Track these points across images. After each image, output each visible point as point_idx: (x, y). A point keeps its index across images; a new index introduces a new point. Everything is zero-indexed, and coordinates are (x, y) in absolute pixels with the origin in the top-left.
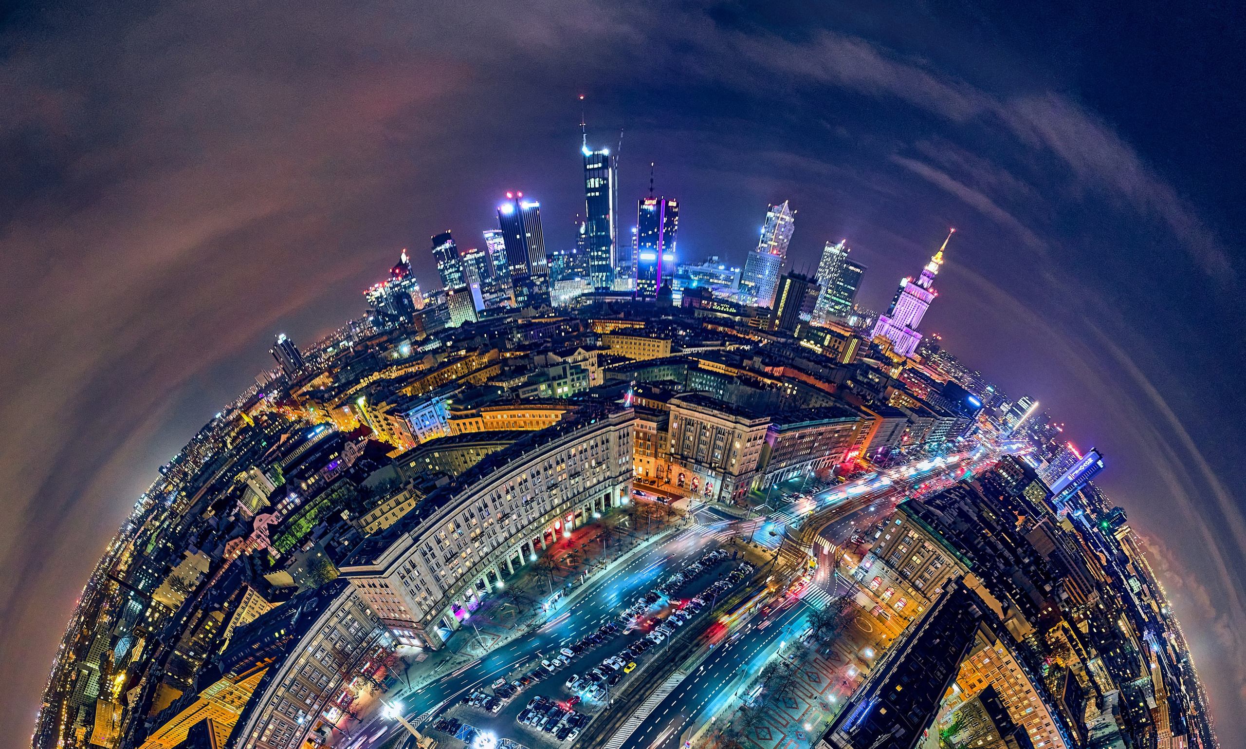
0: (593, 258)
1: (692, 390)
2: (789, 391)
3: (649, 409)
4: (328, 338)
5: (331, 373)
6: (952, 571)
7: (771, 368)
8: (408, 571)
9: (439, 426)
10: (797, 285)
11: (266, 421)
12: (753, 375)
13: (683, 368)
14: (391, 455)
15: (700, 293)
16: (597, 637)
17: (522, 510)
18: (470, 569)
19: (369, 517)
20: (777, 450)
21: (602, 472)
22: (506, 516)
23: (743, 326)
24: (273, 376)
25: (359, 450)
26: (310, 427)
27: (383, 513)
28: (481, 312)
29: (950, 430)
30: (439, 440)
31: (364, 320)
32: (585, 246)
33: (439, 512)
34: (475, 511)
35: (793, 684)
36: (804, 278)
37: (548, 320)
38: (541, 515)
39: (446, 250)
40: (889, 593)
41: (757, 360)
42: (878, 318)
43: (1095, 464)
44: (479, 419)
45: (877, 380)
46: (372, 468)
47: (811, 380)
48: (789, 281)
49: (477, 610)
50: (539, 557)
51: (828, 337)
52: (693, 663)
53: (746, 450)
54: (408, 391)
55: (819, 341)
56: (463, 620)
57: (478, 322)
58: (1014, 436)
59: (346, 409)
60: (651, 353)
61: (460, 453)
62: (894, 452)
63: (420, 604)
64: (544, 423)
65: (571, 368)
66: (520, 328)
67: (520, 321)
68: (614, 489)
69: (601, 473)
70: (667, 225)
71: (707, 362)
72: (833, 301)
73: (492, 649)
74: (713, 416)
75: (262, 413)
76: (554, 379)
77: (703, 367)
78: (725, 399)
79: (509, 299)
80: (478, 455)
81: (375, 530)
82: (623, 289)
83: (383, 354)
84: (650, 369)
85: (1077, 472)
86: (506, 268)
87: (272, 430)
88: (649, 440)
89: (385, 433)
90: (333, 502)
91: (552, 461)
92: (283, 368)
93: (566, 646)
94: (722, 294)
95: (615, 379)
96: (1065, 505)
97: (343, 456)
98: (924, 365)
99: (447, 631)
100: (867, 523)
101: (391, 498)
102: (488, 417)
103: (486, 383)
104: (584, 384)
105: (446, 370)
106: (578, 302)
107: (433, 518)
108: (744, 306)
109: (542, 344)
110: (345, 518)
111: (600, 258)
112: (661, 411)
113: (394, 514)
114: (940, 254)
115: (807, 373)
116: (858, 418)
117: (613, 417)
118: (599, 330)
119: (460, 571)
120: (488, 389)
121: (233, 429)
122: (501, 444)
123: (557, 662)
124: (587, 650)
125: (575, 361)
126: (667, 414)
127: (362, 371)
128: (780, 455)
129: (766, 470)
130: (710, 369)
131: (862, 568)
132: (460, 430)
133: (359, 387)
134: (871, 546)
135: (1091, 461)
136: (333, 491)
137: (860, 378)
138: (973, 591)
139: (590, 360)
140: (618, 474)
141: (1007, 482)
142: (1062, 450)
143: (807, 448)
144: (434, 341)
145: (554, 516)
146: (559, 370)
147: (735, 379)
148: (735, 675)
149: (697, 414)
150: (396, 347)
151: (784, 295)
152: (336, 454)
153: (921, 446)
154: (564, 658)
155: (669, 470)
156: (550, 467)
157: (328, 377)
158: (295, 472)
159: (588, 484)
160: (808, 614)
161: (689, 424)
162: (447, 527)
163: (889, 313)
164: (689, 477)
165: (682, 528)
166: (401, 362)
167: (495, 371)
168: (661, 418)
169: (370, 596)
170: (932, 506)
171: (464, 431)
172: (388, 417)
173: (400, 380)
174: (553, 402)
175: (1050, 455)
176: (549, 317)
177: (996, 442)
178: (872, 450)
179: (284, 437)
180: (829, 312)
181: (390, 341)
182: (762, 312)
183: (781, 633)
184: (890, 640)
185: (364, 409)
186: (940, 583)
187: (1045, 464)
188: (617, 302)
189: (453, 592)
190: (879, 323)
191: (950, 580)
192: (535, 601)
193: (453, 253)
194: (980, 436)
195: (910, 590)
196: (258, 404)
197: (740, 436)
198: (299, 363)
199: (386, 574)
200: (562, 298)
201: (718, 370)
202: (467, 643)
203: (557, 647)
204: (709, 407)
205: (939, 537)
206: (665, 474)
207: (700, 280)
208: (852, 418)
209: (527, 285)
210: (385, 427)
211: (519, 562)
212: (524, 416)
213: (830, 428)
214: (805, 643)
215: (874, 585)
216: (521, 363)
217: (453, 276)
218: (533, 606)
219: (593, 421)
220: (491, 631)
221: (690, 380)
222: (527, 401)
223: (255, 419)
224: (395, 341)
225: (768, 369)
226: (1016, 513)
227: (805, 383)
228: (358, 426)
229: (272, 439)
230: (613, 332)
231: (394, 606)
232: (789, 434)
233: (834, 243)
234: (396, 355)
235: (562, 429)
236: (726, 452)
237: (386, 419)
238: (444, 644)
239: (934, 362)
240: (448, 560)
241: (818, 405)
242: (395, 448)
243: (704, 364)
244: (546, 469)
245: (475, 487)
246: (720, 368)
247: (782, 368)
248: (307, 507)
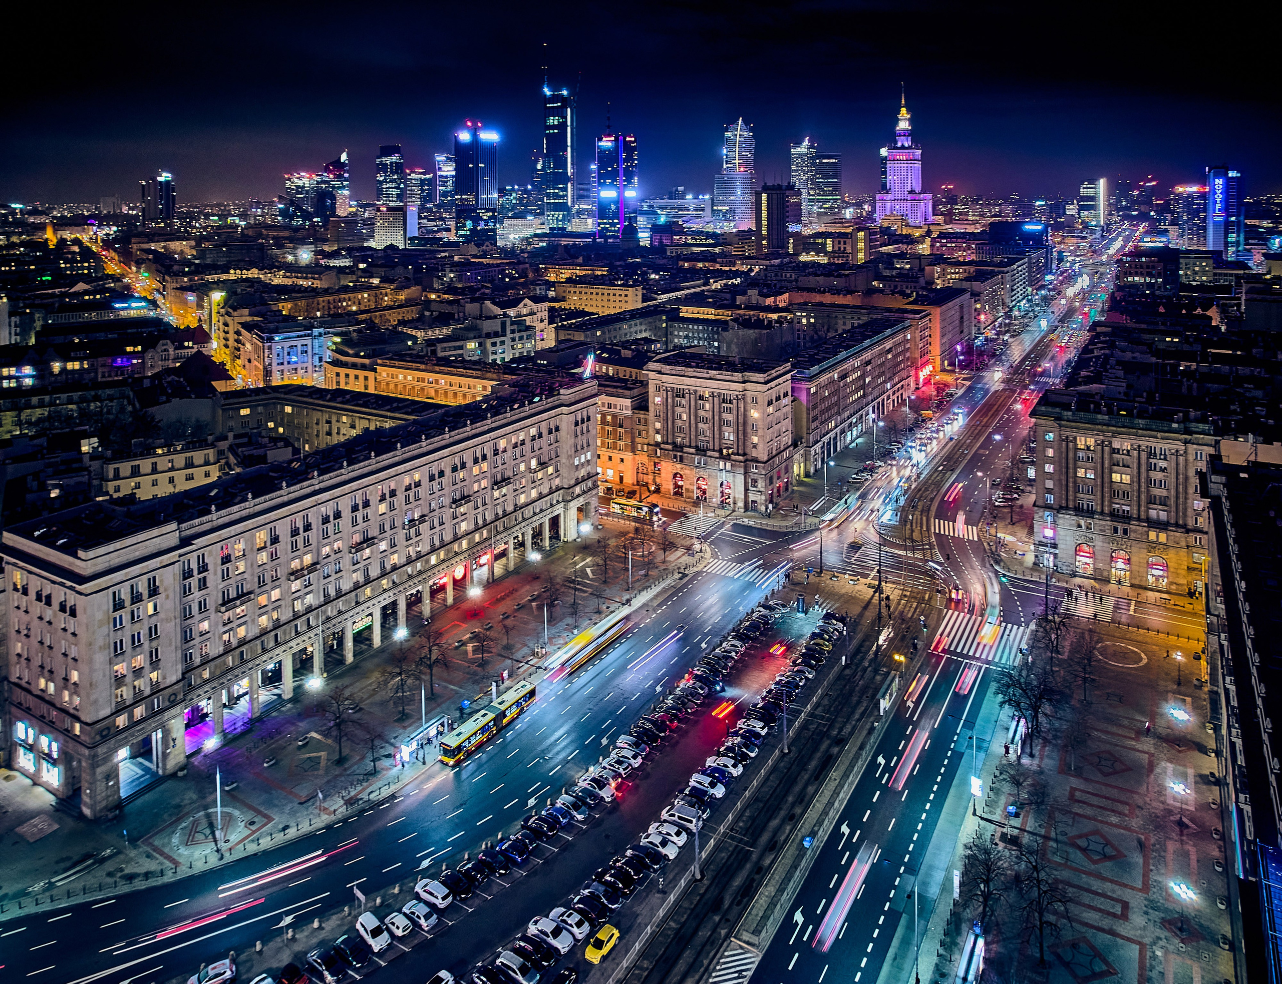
0: (548, 196)
1: (676, 347)
2: (804, 321)
3: (620, 380)
4: (218, 205)
5: (198, 244)
6: (1191, 458)
7: (772, 299)
8: (136, 598)
9: (310, 369)
10: (775, 196)
11: (74, 253)
12: (751, 313)
13: (661, 320)
14: (220, 386)
15: (671, 228)
16: (518, 846)
17: (401, 535)
18: (264, 633)
19: (125, 468)
20: (815, 407)
21: (547, 478)
22: (368, 541)
23: (726, 256)
24: (125, 209)
25: (176, 359)
26: (126, 294)
27: (155, 471)
28: (411, 239)
29: (1030, 276)
30: (301, 388)
31: (272, 204)
32: (541, 183)
33: (252, 504)
34: (315, 521)
35: (1056, 892)
36: (779, 187)
37: (491, 261)
38: (433, 550)
39: (391, 163)
40: (1120, 565)
41: (753, 293)
42: (874, 198)
43: (1228, 181)
44: (371, 375)
45: (908, 266)
46: (180, 392)
47: (828, 299)
48: (764, 196)
49: (243, 734)
50: (413, 634)
51: (829, 241)
52: (772, 904)
53: (770, 419)
54: (285, 308)
55: (821, 249)
56: (198, 752)
57: (405, 249)
58: (1108, 231)
59: (191, 298)
60: (618, 305)
61: (326, 417)
62: (978, 342)
63: (119, 680)
64: (464, 396)
65: (513, 323)
66: (455, 266)
67: (456, 258)
68: (566, 508)
69: (545, 480)
70: (626, 160)
71: (690, 309)
72: (819, 201)
73: (239, 854)
74: (710, 379)
75: (77, 242)
76: (488, 336)
77: (686, 315)
78: (722, 353)
79: (449, 230)
80: (353, 427)
81: (121, 495)
82: (581, 229)
83: (276, 251)
84: (617, 326)
85: (1218, 206)
86: (453, 196)
87: (71, 269)
88: (621, 426)
89: (228, 352)
90: (85, 415)
91: (468, 457)
92: (143, 209)
93: (432, 874)
94: (696, 226)
95: (570, 340)
96: (1249, 251)
97: (149, 355)
98: (951, 223)
99: (147, 770)
100: (1002, 462)
101: (183, 451)
102: (384, 374)
103: (395, 327)
104: (528, 345)
105: (346, 296)
106: (529, 243)
107: (236, 511)
108: (722, 234)
109: (479, 289)
110: (85, 449)
111: (556, 196)
112: (636, 382)
113: (171, 480)
114: (904, 110)
115: (819, 292)
116: (907, 323)
117: (566, 394)
118: (552, 277)
119: (242, 632)
120: (395, 336)
121: (21, 234)
122: (391, 418)
123: (399, 923)
124: (487, 888)
125: (519, 315)
126: (644, 384)
127: (239, 261)
128: (822, 412)
129: (808, 441)
130: (696, 316)
131: (1041, 544)
132: (338, 383)
133: (224, 277)
134: (1033, 498)
135: (1219, 182)
136: (96, 398)
137: (887, 273)
138: (1255, 463)
139: (539, 315)
140: (573, 482)
141: (1150, 286)
142: (1177, 201)
143: (857, 390)
144: (345, 257)
145: (457, 554)
146: (496, 326)
147: (731, 323)
148: (893, 917)
149: (687, 380)
150: (295, 248)
151: (764, 212)
152: (139, 348)
153: (1008, 315)
154: (422, 910)
155: (657, 473)
156: (463, 466)
157: (192, 248)
158: (60, 340)
159: (523, 499)
160: (993, 686)
161: (678, 396)
162: (254, 536)
163: (884, 188)
164: (690, 479)
165: (691, 571)
166: (293, 269)
167: (411, 314)
168: (636, 392)
169: (25, 618)
170: (1080, 384)
171: (342, 386)
172: (243, 331)
173: (282, 290)
174: (480, 367)
175: (1169, 217)
176: (492, 258)
177: (1094, 252)
178: (949, 355)
179: (81, 287)
180: (819, 214)
181: (291, 240)
182: (744, 235)
183: (958, 756)
184: (1197, 658)
185: (215, 309)
186: (1191, 490)
187: (1173, 231)
188: (574, 245)
189: (206, 675)
190: (879, 204)
191: (1201, 475)
192: (380, 736)
193: (398, 168)
194: (1070, 259)
195: (1152, 535)
196: (80, 228)
197: (755, 401)
198: (168, 213)
199: (86, 587)
200: (512, 236)
201: (706, 317)
202: (179, 820)
203: (409, 874)
204: (702, 367)
205: (1127, 421)
206: (651, 477)
207: (668, 214)
208: (900, 326)
209: (471, 218)
210: (231, 343)
211: (370, 639)
212: (437, 382)
213: (877, 350)
214: (1025, 761)
215: (1084, 562)
216: (447, 309)
217: (390, 191)
218: (372, 749)
219: (537, 399)
220: (255, 802)
221: (672, 334)
222: (446, 362)
223: (62, 242)
224: (297, 238)
225: (769, 301)
226: (1199, 311)
227: (821, 304)
228: (194, 325)
229: (61, 279)
230: (569, 281)
231: (58, 664)
232: (824, 379)
233: (798, 143)
234: (290, 258)
235: (490, 408)
236: (741, 428)
237: (238, 333)
238: (120, 805)
239: (960, 214)
240: (227, 602)
241: (848, 327)
242: (231, 378)
243: (686, 312)
244: (454, 469)
245: (330, 479)
246: (709, 313)
247: (786, 295)
248: (35, 400)
